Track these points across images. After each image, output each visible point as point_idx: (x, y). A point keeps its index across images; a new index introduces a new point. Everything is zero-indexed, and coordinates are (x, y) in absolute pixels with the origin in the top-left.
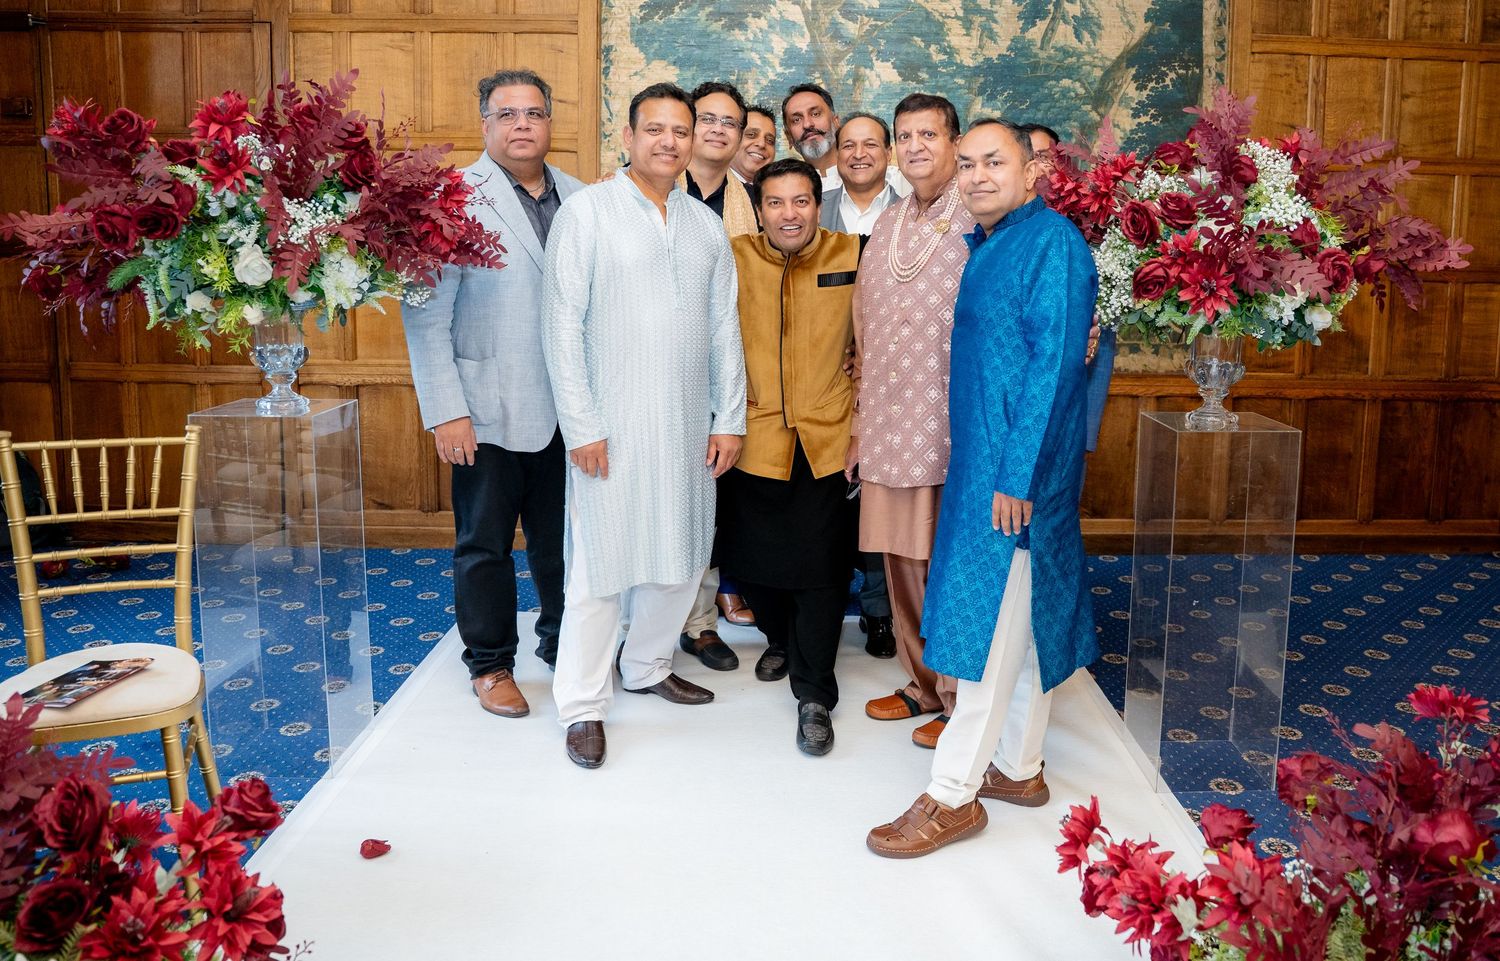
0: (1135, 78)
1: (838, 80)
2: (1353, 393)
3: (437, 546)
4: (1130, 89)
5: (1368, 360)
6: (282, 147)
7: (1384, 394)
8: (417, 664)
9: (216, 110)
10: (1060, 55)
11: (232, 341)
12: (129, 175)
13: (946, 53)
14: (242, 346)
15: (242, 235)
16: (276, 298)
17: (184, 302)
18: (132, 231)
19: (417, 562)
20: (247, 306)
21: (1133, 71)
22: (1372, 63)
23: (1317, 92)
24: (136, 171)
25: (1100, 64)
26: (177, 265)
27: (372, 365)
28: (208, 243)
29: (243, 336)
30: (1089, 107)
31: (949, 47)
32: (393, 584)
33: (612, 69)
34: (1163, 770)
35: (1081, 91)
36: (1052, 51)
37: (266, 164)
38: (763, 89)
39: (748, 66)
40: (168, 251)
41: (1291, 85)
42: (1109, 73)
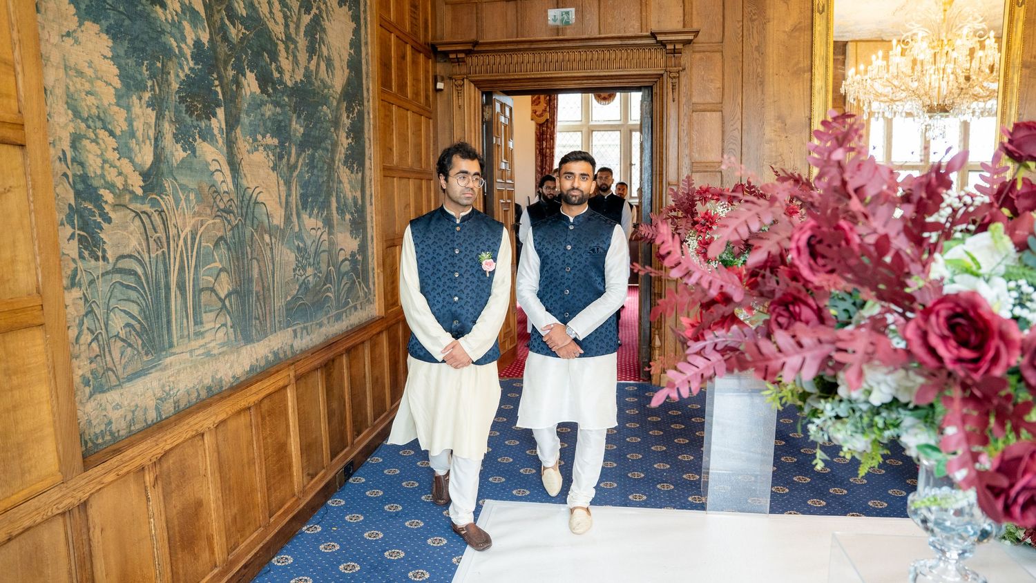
0: (347, 109)
1: (227, 84)
4: (345, 118)
10: (322, 86)
13: (279, 72)
21: (346, 103)
25: (335, 95)
30: (333, 129)
35: (330, 116)
36: (319, 82)
42: (338, 104)
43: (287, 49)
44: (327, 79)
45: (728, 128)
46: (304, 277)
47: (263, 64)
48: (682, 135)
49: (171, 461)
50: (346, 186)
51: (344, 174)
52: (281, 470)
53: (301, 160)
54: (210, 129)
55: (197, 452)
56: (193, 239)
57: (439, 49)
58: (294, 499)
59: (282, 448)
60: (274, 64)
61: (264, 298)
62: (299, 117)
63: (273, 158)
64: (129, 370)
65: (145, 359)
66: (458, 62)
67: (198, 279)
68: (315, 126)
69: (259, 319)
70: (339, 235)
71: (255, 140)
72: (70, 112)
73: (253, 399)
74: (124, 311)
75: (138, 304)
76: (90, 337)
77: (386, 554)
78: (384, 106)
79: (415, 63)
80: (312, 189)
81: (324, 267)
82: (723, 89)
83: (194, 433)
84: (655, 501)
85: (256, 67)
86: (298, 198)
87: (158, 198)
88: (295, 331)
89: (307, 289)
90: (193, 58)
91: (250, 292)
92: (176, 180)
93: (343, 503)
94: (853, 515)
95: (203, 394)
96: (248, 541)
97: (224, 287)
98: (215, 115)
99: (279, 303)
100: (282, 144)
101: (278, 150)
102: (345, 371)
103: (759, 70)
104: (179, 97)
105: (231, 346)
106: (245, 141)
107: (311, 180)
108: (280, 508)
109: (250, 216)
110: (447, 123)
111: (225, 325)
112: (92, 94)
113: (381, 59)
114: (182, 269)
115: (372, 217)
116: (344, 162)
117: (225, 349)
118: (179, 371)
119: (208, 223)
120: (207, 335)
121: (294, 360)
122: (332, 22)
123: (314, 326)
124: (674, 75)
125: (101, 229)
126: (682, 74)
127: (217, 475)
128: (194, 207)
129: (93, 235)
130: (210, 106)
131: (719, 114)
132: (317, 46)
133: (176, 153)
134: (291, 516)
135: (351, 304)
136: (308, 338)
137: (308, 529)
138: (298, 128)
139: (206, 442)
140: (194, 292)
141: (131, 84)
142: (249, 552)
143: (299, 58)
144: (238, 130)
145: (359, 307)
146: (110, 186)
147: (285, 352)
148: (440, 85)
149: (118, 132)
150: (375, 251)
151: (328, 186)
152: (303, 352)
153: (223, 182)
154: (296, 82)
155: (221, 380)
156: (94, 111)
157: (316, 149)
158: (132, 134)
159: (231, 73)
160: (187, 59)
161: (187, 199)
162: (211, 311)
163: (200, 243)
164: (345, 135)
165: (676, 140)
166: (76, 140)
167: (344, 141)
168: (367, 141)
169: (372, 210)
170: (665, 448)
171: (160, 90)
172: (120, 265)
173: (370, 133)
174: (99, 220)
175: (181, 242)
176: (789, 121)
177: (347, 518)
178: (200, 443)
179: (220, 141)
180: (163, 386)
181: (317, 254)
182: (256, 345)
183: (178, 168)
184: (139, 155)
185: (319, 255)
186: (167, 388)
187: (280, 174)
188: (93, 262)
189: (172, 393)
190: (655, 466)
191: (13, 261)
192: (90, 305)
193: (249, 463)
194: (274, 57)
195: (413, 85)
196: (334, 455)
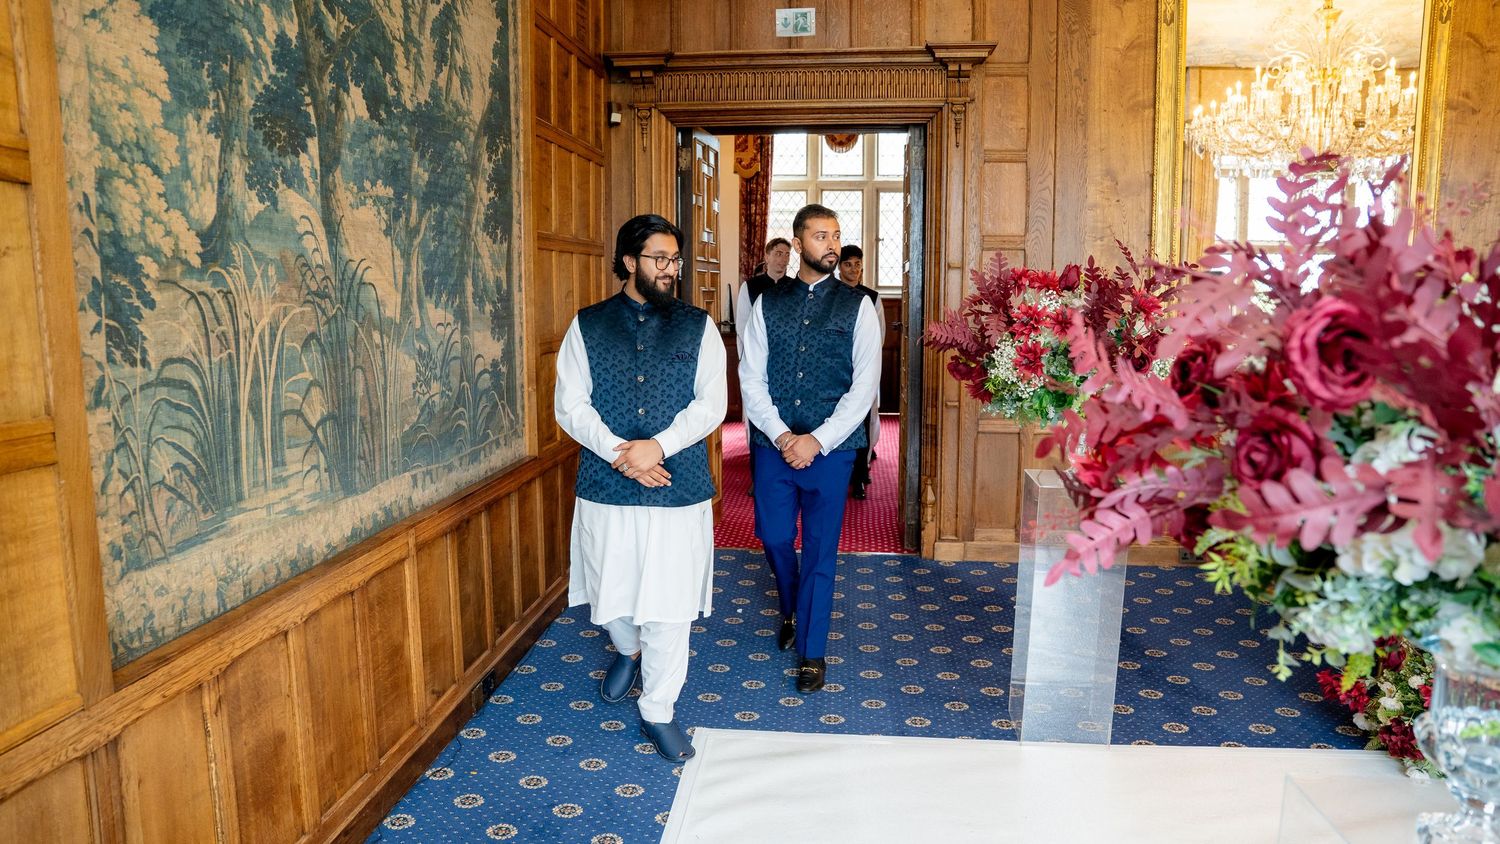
0: (488, 147)
4: (485, 161)
10: (455, 112)
13: (396, 88)
21: (487, 140)
35: (465, 157)
36: (451, 106)
43: (407, 53)
44: (462, 101)
45: (1035, 187)
46: (427, 396)
47: (374, 75)
48: (969, 196)
49: (240, 675)
50: (486, 262)
51: (483, 243)
52: (396, 686)
53: (424, 222)
54: (297, 169)
55: (278, 659)
56: (273, 336)
57: (616, 64)
58: (413, 729)
59: (397, 652)
60: (388, 76)
61: (372, 426)
62: (422, 156)
63: (385, 216)
64: (180, 536)
65: (202, 518)
66: (643, 83)
67: (279, 398)
68: (444, 171)
69: (363, 458)
70: (476, 334)
71: (361, 189)
72: (95, 135)
73: (358, 579)
74: (173, 445)
75: (193, 434)
76: (122, 485)
77: (555, 810)
78: (540, 146)
79: (581, 82)
80: (439, 266)
81: (454, 381)
82: (1029, 130)
83: (274, 631)
84: (943, 728)
85: (364, 79)
86: (421, 277)
87: (223, 271)
88: (414, 477)
89: (431, 414)
90: (275, 62)
91: (353, 417)
92: (249, 245)
93: (483, 734)
94: (1229, 745)
95: (286, 572)
96: (349, 794)
97: (316, 411)
98: (305, 149)
99: (393, 435)
100: (398, 196)
101: (393, 205)
102: (484, 537)
103: (1080, 104)
104: (255, 119)
105: (325, 499)
106: (346, 189)
107: (439, 252)
108: (394, 743)
109: (353, 303)
110: (625, 173)
111: (316, 467)
112: (128, 109)
113: (536, 75)
114: (256, 382)
115: (521, 309)
116: (484, 226)
117: (316, 503)
118: (251, 536)
119: (294, 311)
120: (291, 481)
121: (412, 520)
122: (470, 16)
123: (440, 470)
124: (959, 108)
125: (140, 317)
126: (970, 107)
127: (307, 695)
128: (274, 288)
129: (128, 327)
130: (297, 136)
131: (1022, 166)
132: (449, 52)
133: (249, 205)
134: (409, 755)
135: (492, 438)
136: (433, 487)
137: (434, 774)
138: (420, 173)
139: (291, 643)
140: (273, 416)
141: (185, 97)
142: (351, 811)
143: (423, 68)
144: (338, 174)
145: (502, 442)
146: (154, 252)
147: (400, 508)
148: (616, 117)
149: (166, 169)
150: (525, 360)
151: (461, 262)
152: (425, 508)
153: (316, 250)
154: (419, 104)
155: (311, 551)
156: (131, 135)
157: (445, 204)
158: (187, 174)
159: (328, 86)
160: (266, 63)
161: (265, 275)
162: (297, 446)
163: (282, 342)
164: (485, 185)
165: (960, 202)
166: (103, 179)
167: (485, 195)
168: (515, 195)
169: (521, 298)
170: (950, 650)
171: (227, 107)
172: (167, 373)
173: (519, 184)
174: (137, 303)
175: (255, 341)
176: (1121, 178)
177: (491, 756)
178: (283, 646)
179: (312, 188)
180: (229, 559)
181: (445, 362)
182: (360, 497)
183: (251, 226)
184: (196, 206)
185: (448, 364)
186: (234, 563)
187: (394, 240)
188: (127, 368)
189: (240, 570)
190: (939, 676)
191: (11, 365)
192: (123, 435)
193: (350, 676)
194: (389, 65)
195: (579, 116)
196: (468, 663)
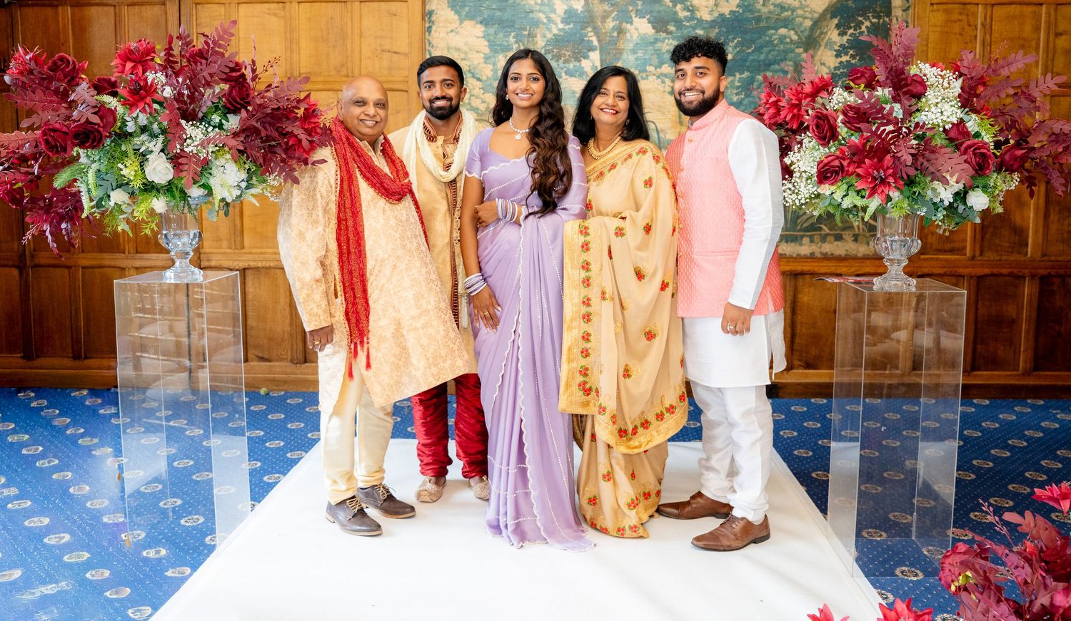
1: (605, 33)
2: (1015, 271)
3: (304, 390)
4: (834, 35)
5: (1027, 244)
6: (180, 80)
7: (1042, 272)
8: (285, 474)
9: (131, 52)
10: (778, 10)
11: (145, 226)
12: (66, 102)
13: (689, 10)
14: (152, 230)
15: (151, 145)
16: (177, 194)
17: (109, 196)
18: (69, 143)
19: (288, 401)
20: (155, 199)
21: (836, 21)
22: (1030, 9)
23: (985, 34)
24: (72, 98)
25: (810, 16)
26: (103, 168)
27: (255, 254)
28: (126, 152)
29: (153, 222)
30: (801, 50)
31: (691, 5)
32: (270, 417)
33: (434, 28)
34: (857, 560)
35: (795, 37)
36: (772, 7)
37: (168, 92)
38: (548, 41)
39: (537, 23)
40: (97, 158)
41: (963, 28)
42: (817, 23)
54: (580, 68)
60: (680, 6)
71: (643, 71)
85: (650, 12)
98: (587, 57)
130: (581, 52)
160: (556, 24)
164: (832, 53)
167: (830, 60)
